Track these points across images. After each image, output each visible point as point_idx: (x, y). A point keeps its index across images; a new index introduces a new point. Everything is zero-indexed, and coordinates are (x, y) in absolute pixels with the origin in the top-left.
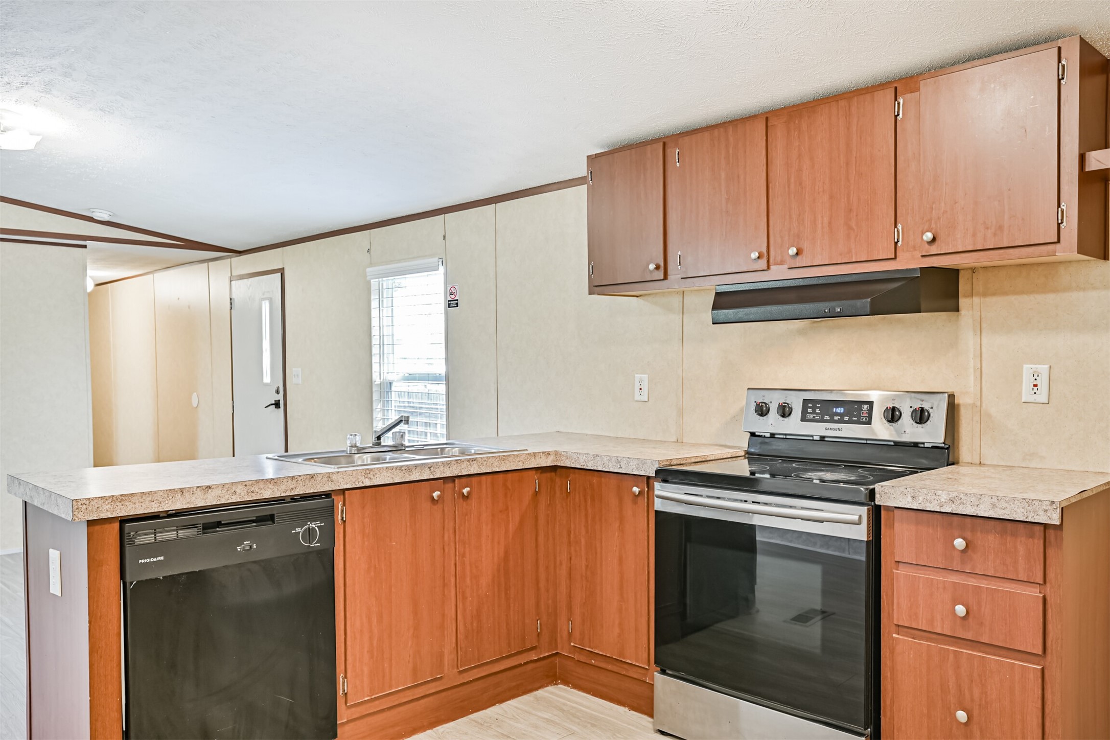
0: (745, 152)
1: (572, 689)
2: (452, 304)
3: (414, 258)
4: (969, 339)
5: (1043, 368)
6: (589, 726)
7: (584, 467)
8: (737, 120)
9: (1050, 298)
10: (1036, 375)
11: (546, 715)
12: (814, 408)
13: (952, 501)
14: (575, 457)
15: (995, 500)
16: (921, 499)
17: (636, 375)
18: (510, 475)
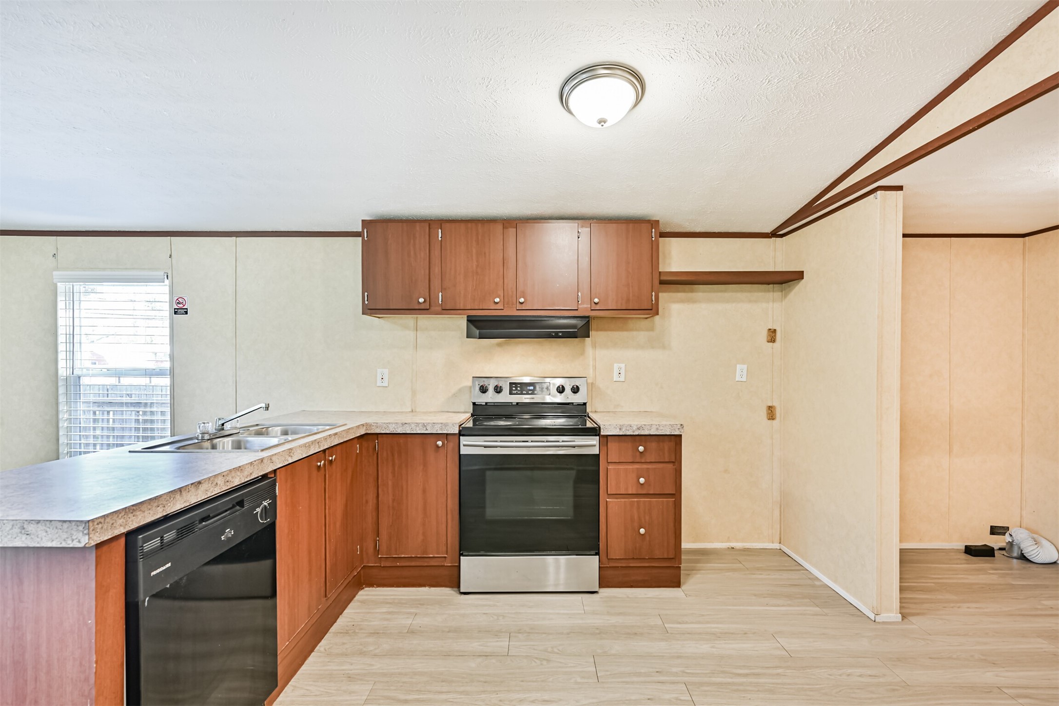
0: (490, 240)
1: (377, 588)
2: (180, 310)
3: (126, 269)
4: (589, 351)
5: (623, 366)
6: (419, 606)
7: (394, 432)
8: (479, 220)
9: (625, 334)
10: (620, 368)
11: (384, 610)
12: (516, 387)
13: (639, 429)
14: (385, 425)
15: (658, 426)
16: (624, 429)
17: (378, 370)
18: (348, 443)
